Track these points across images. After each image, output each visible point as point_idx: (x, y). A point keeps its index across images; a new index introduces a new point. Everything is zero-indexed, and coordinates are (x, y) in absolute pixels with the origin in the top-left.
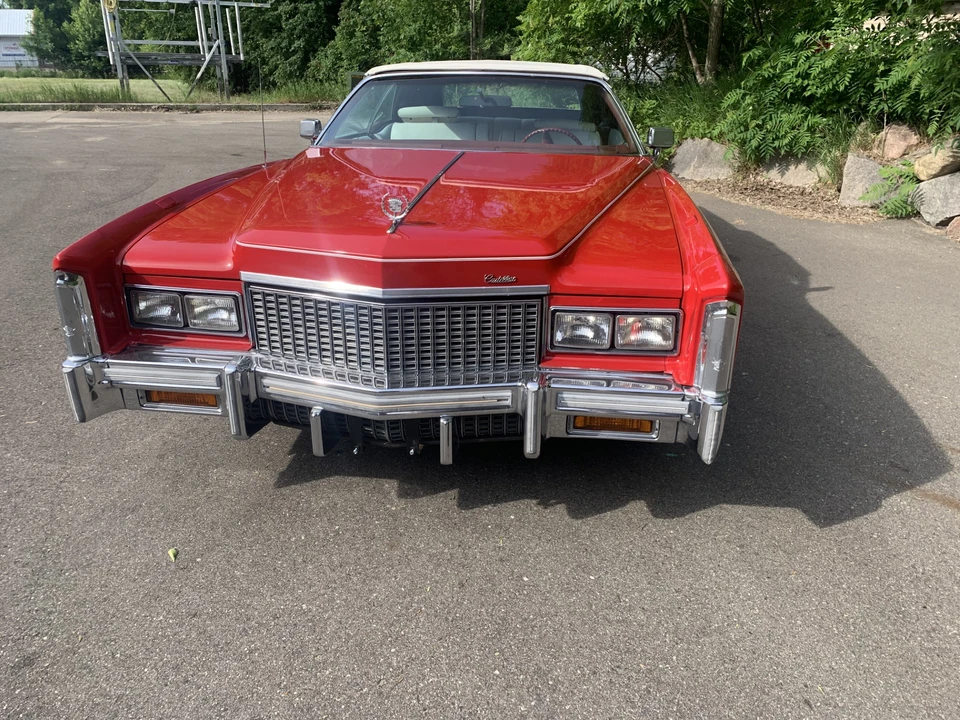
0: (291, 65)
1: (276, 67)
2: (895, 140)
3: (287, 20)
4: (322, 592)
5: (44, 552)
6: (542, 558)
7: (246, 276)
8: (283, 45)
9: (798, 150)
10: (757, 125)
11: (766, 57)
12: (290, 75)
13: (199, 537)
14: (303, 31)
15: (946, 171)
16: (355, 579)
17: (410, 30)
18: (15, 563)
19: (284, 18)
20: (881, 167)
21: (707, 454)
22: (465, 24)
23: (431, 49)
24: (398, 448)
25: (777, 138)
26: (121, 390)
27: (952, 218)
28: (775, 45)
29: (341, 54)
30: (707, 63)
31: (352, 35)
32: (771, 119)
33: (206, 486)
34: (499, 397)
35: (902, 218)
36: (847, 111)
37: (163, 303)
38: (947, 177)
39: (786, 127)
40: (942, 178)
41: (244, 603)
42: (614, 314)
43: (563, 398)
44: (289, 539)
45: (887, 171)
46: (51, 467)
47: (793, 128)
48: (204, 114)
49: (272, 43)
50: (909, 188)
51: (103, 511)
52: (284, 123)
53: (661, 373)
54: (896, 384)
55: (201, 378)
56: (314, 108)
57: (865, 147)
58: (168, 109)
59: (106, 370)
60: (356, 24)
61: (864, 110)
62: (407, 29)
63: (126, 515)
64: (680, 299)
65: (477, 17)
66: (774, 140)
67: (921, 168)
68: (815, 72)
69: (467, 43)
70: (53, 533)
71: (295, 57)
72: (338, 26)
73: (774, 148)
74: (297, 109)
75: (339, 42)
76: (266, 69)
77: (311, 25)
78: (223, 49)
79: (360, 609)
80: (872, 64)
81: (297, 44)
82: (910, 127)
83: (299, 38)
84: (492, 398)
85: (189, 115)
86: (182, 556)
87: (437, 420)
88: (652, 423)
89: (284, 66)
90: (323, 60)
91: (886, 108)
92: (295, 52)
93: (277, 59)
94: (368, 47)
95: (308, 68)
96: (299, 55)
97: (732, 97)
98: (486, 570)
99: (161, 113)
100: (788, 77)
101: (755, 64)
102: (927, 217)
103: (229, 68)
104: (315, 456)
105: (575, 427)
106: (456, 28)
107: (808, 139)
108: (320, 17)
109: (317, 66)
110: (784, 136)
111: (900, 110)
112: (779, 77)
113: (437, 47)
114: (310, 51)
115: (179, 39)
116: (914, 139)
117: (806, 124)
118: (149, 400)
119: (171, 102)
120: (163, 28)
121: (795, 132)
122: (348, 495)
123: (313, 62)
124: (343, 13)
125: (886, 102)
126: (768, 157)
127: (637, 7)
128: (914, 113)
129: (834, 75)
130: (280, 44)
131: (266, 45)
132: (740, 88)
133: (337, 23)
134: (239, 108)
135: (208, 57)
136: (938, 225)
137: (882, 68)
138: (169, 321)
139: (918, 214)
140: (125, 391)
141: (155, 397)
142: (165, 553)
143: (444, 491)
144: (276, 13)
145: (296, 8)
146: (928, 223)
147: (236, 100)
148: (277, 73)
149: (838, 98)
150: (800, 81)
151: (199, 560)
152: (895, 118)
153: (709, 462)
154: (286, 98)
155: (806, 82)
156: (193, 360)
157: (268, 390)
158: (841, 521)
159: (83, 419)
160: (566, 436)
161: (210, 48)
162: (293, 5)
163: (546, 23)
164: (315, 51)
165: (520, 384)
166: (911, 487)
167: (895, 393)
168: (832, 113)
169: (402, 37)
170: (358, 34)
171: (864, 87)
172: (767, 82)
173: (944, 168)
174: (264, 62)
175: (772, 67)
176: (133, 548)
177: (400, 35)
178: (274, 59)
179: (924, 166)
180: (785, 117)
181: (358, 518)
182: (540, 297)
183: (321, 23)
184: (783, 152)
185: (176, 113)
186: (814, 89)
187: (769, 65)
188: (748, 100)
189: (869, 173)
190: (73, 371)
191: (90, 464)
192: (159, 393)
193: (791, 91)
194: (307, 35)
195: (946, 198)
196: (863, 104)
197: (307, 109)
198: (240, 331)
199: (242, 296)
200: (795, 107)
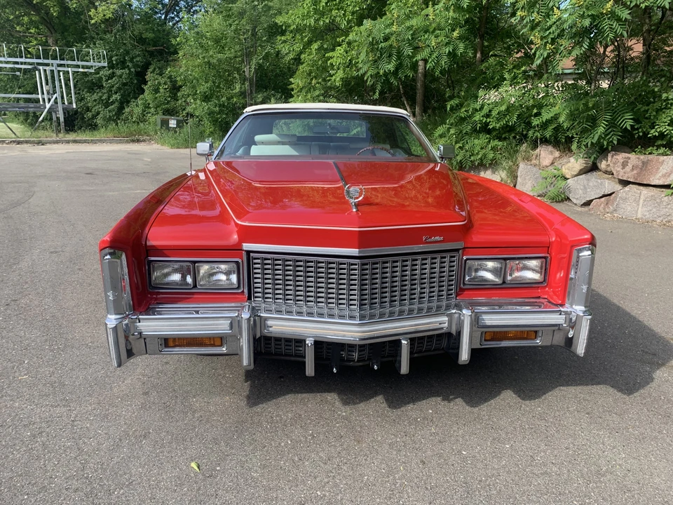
0: (110, 111)
1: (98, 113)
2: (546, 154)
3: (107, 81)
4: (326, 480)
5: (87, 478)
6: (467, 437)
7: (247, 246)
8: (104, 98)
9: (487, 163)
10: (460, 147)
11: (460, 105)
12: (110, 119)
13: (209, 451)
14: (119, 89)
15: (582, 172)
16: (345, 468)
17: (203, 88)
18: (67, 489)
19: (104, 79)
20: (541, 171)
21: (581, 349)
22: (243, 84)
23: (219, 100)
24: (360, 366)
25: (473, 155)
26: (145, 339)
27: (592, 201)
28: (466, 98)
29: (149, 104)
30: (417, 109)
31: (157, 91)
32: (467, 143)
33: (194, 412)
34: (440, 322)
35: (559, 202)
36: (514, 137)
37: (176, 271)
38: (584, 175)
39: (478, 148)
40: (581, 177)
41: (272, 496)
42: (505, 259)
43: (483, 319)
44: (280, 444)
45: (544, 174)
46: (58, 410)
47: (482, 148)
48: (48, 146)
49: (95, 96)
50: (561, 184)
51: (121, 440)
52: (114, 151)
53: (539, 297)
54: (615, 301)
55: (217, 325)
56: (133, 141)
57: (527, 159)
58: (19, 143)
59: (138, 324)
60: (159, 84)
61: (526, 136)
62: (202, 87)
63: (141, 441)
64: (547, 247)
65: (251, 81)
66: (470, 156)
67: (567, 171)
68: (494, 113)
69: (245, 97)
70: (87, 462)
71: (113, 106)
72: (146, 85)
73: (471, 161)
74: (120, 142)
75: (147, 95)
76: (90, 114)
77: (124, 84)
78: (59, 100)
79: (361, 489)
80: (528, 109)
81: (114, 97)
82: (554, 146)
83: (116, 93)
84: (436, 322)
85: (36, 147)
86: (203, 467)
87: (399, 341)
88: (536, 332)
89: (104, 113)
90: (135, 108)
91: (539, 135)
92: (113, 103)
93: (99, 108)
94: (169, 99)
95: (123, 114)
96: (116, 104)
97: (440, 130)
98: (434, 450)
99: (14, 145)
100: (477, 117)
101: (454, 109)
102: (574, 201)
103: (64, 113)
104: (307, 377)
105: (485, 340)
106: (237, 87)
107: (493, 155)
108: (131, 79)
109: (130, 113)
110: (478, 154)
111: (548, 136)
112: (470, 117)
113: (223, 99)
114: (124, 102)
115: (19, 93)
116: (557, 154)
117: (490, 146)
118: (167, 345)
119: (18, 137)
120: (6, 86)
121: (484, 151)
122: (305, 408)
123: (127, 110)
124: (149, 76)
125: (538, 131)
126: (468, 167)
127: (378, 73)
128: (556, 138)
129: (505, 115)
130: (101, 97)
131: (91, 98)
132: (445, 124)
133: (145, 83)
134: (75, 142)
135: (48, 106)
136: (582, 205)
137: (535, 111)
138: (181, 285)
139: (568, 199)
140: (147, 341)
141: (171, 343)
142: (188, 466)
143: (373, 397)
144: (98, 76)
145: (113, 73)
146: (576, 204)
147: (72, 136)
148: (99, 117)
149: (509, 129)
150: (485, 119)
151: (218, 468)
152: (545, 141)
153: (582, 355)
154: (111, 134)
155: (488, 120)
156: (197, 312)
157: (270, 329)
158: (637, 390)
159: (120, 365)
160: (480, 347)
161: (49, 100)
162: (111, 70)
163: (310, 83)
164: (128, 102)
165: (454, 311)
166: (663, 364)
167: (619, 308)
168: (505, 139)
169: (198, 92)
170: (162, 90)
171: (524, 123)
172: (463, 120)
173: (581, 170)
174: (88, 109)
175: (466, 111)
176: (159, 465)
177: (196, 91)
178: (97, 107)
179: (569, 169)
180: (476, 141)
181: (322, 423)
182: (457, 250)
183: (132, 83)
184: (477, 164)
185: (25, 146)
186: (494, 124)
187: (464, 109)
188: (452, 131)
189: (534, 175)
190: (116, 327)
191: (90, 404)
192: (174, 339)
193: (479, 125)
194: (122, 91)
195: (585, 188)
196: (525, 133)
197: (127, 142)
198: (239, 287)
199: (242, 261)
200: (481, 135)
